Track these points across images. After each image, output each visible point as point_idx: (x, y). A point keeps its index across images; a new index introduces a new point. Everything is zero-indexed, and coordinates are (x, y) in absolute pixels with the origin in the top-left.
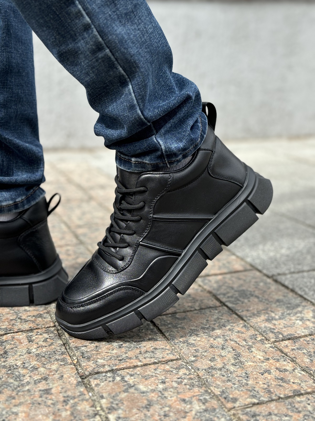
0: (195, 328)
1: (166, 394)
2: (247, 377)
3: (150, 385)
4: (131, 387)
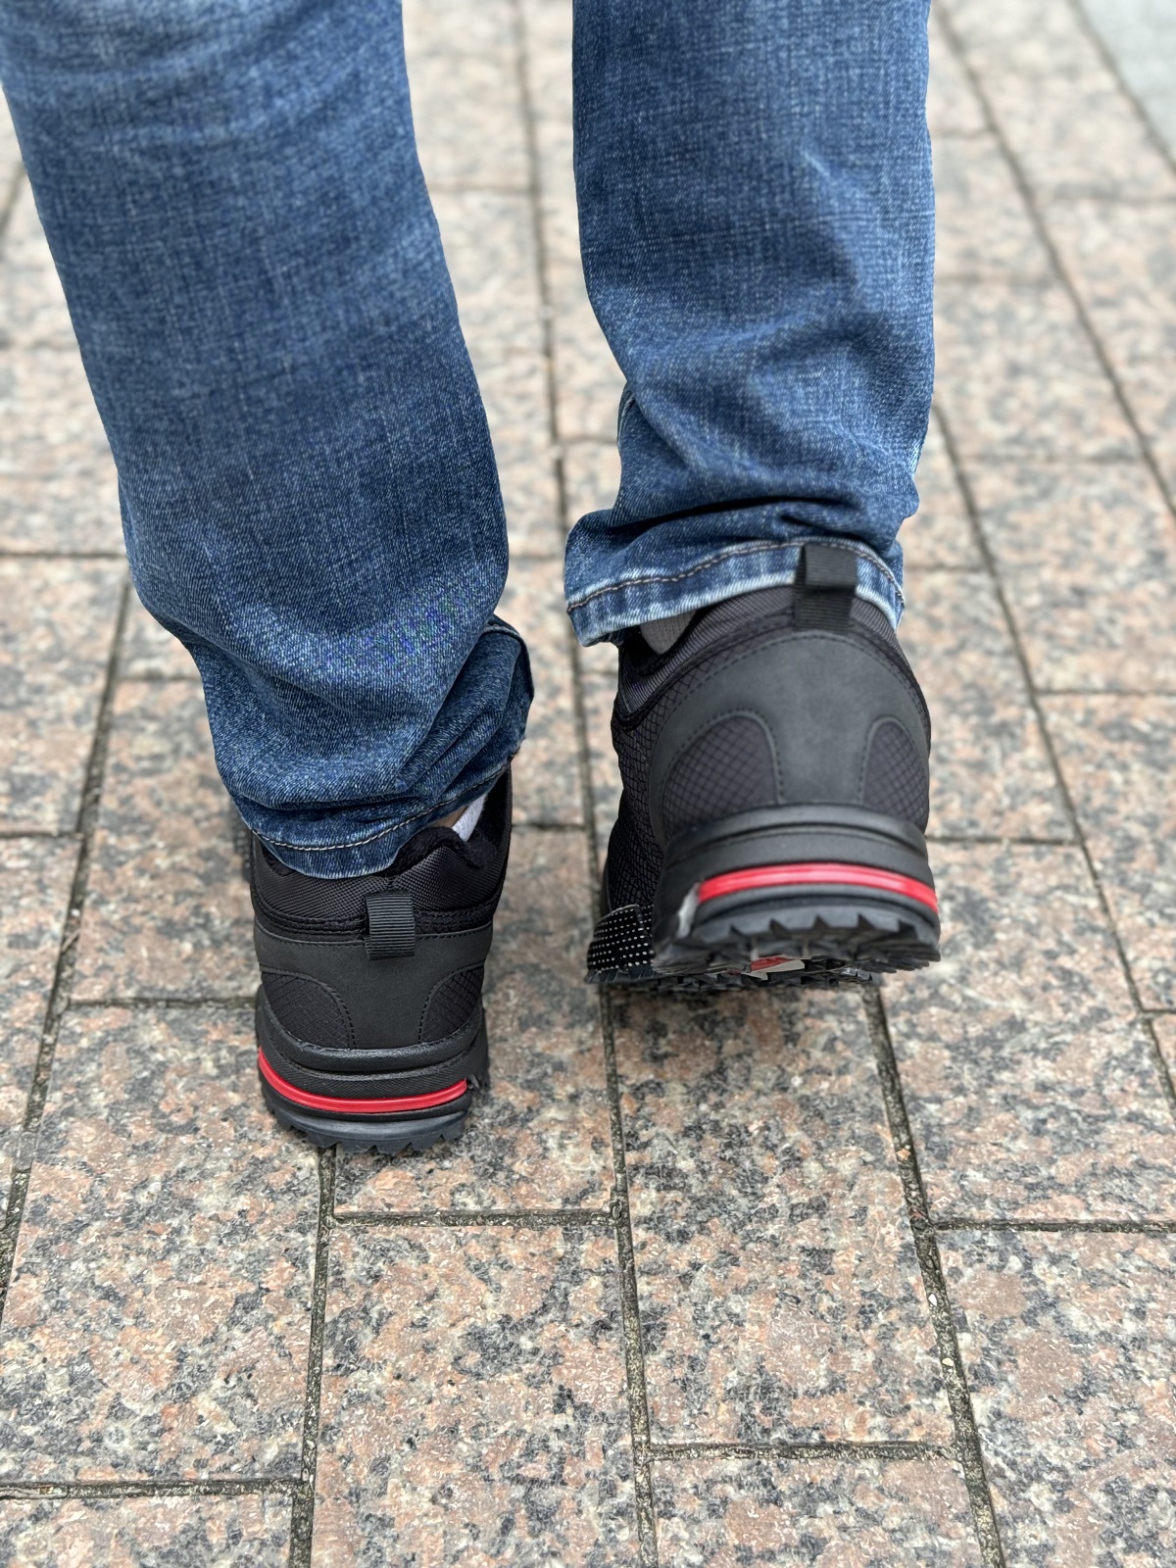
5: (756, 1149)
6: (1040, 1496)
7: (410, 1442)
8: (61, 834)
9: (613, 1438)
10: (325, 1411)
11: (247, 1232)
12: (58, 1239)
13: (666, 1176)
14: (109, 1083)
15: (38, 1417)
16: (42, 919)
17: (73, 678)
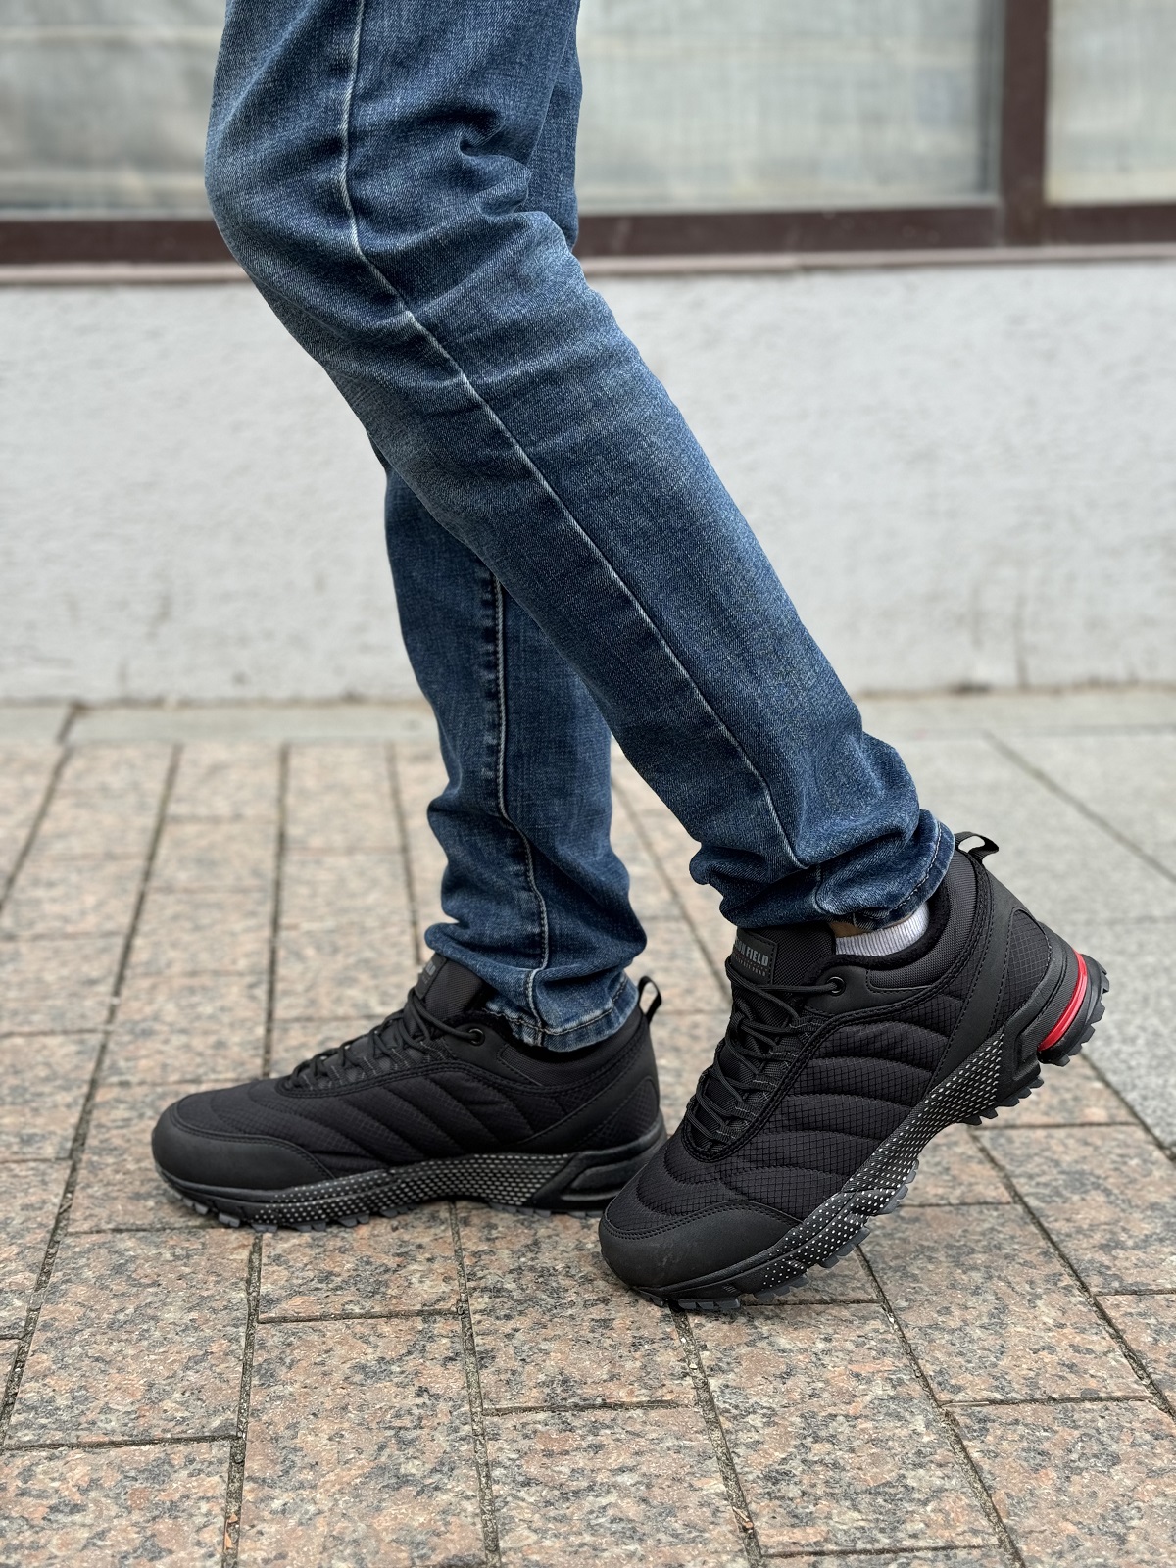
0: (932, 1244)
1: (826, 1360)
2: (1001, 1353)
3: (800, 1341)
4: (762, 1338)
5: (560, 1277)
6: (756, 1420)
7: (314, 1414)
8: (57, 1159)
9: (456, 1407)
10: (253, 1403)
11: (196, 1329)
12: (61, 1338)
13: (497, 1291)
14: (95, 1267)
15: (50, 1414)
16: (45, 1197)
17: (66, 1088)
